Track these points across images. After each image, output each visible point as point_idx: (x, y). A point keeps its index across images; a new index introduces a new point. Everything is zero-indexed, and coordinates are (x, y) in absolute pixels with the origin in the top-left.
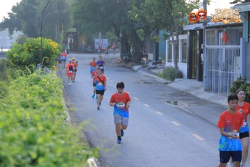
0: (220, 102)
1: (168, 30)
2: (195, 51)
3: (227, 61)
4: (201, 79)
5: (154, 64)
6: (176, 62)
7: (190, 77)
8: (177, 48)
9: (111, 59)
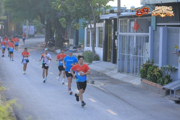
0: (131, 81)
1: (86, 19)
2: (110, 37)
3: (137, 46)
4: (115, 62)
5: (74, 48)
6: (94, 47)
7: (105, 59)
8: (94, 35)
9: (37, 44)
